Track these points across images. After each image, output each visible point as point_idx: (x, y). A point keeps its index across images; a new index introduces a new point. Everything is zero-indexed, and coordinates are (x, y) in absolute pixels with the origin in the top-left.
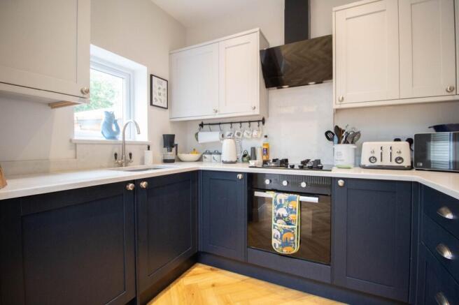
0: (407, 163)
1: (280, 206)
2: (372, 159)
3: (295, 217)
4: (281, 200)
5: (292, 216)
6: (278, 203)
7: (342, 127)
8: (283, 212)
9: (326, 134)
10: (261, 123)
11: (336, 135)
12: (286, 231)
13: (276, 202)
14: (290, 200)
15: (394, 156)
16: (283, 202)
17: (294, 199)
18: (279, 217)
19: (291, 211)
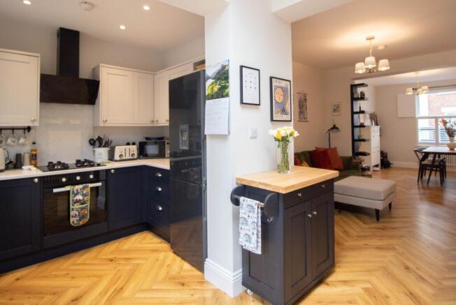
0: (136, 156)
1: (77, 194)
2: (121, 156)
3: (88, 198)
4: (77, 190)
5: (86, 198)
6: (75, 192)
7: (102, 137)
8: (79, 197)
9: (90, 141)
10: (26, 131)
11: (96, 142)
12: (82, 209)
13: (73, 192)
14: (84, 188)
15: (131, 153)
16: (79, 191)
17: (87, 187)
18: (77, 201)
19: (84, 195)
